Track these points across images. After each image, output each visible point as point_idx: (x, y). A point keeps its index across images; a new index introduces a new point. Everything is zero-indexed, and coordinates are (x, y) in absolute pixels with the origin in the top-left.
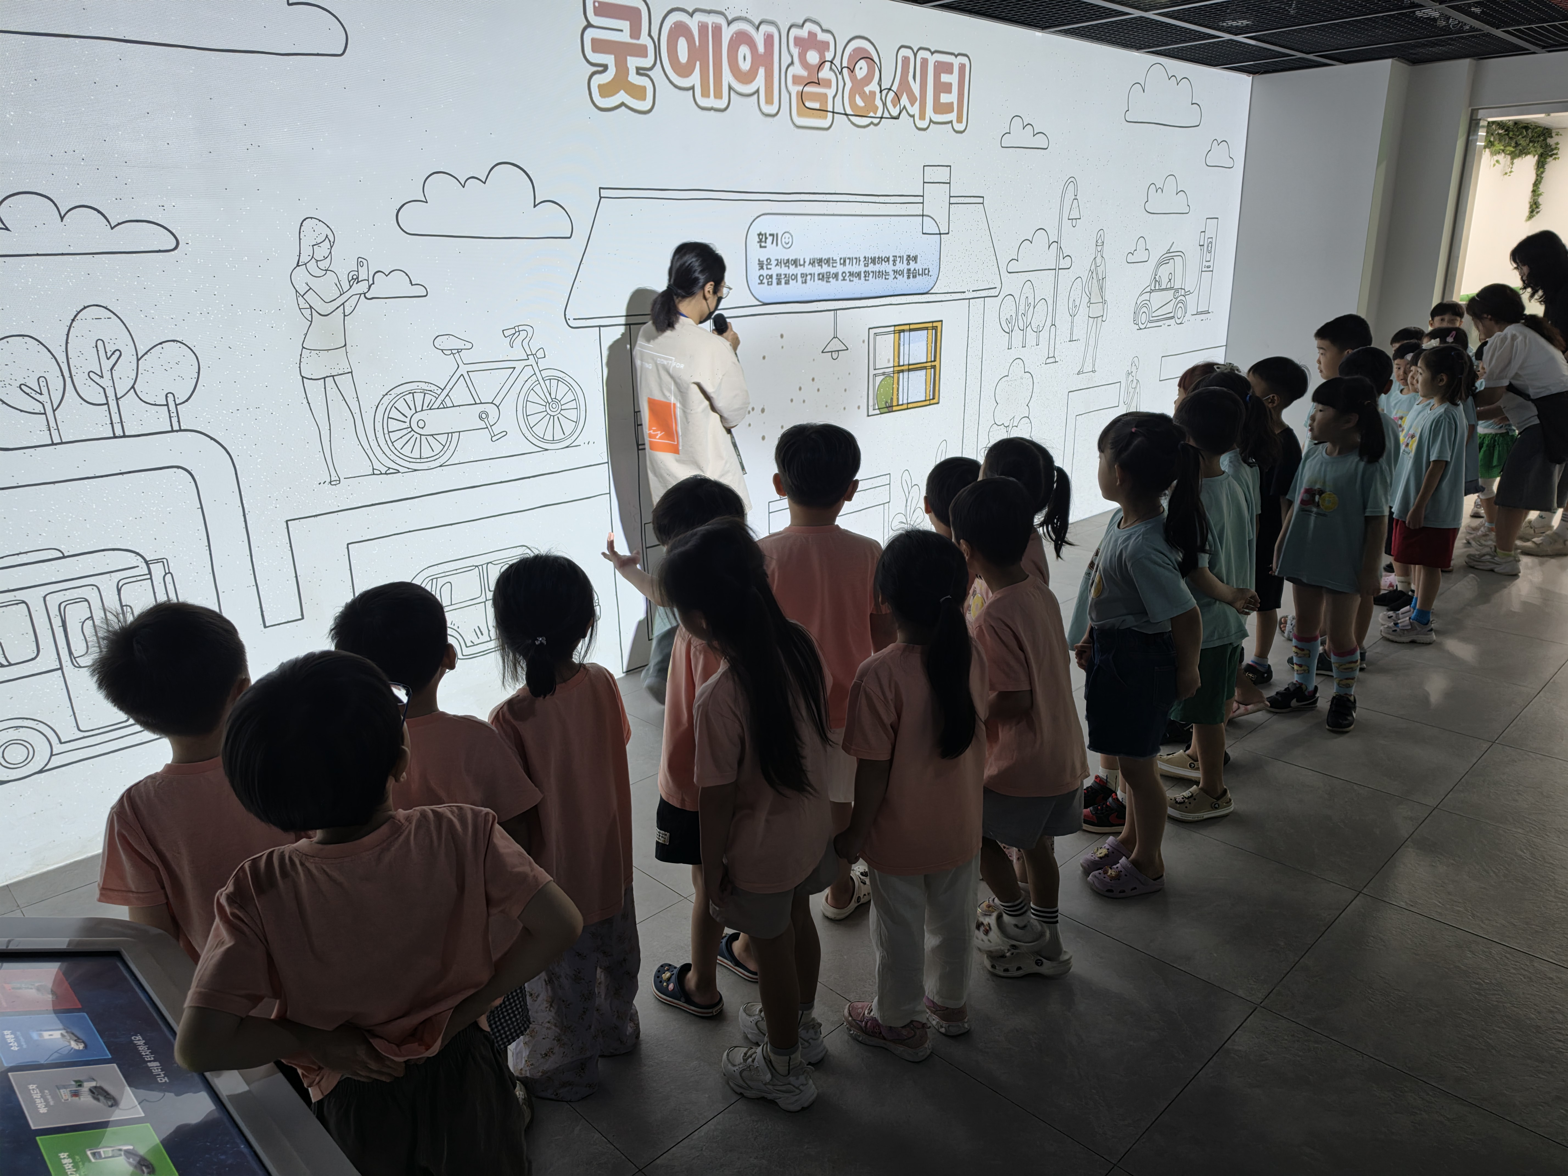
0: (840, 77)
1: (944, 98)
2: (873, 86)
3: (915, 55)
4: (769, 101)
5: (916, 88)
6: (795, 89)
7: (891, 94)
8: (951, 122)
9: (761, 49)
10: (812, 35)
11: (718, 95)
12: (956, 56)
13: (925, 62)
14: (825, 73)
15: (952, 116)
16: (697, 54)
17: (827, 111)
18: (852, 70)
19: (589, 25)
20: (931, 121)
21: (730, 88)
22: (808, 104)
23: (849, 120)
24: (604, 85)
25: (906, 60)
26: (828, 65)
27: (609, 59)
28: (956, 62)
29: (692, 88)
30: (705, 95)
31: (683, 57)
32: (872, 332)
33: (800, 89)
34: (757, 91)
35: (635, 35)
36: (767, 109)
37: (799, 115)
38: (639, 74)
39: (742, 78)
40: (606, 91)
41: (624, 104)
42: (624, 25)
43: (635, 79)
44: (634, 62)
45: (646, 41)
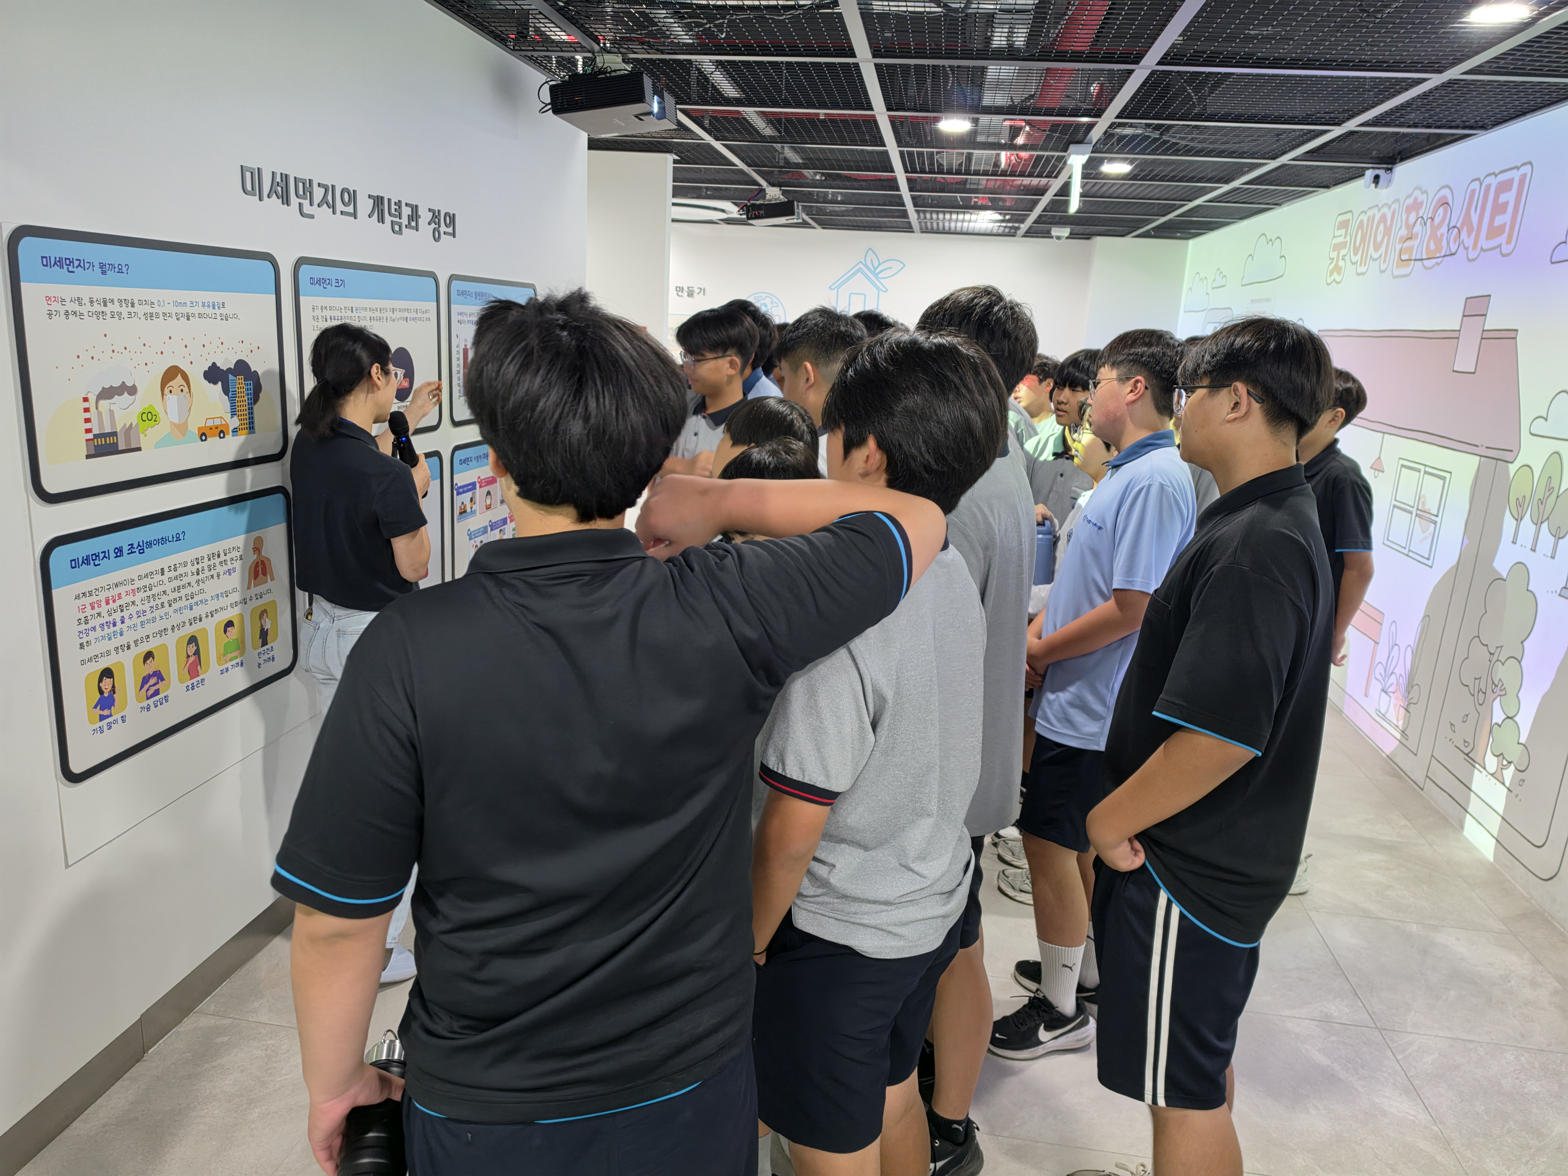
0: (1424, 228)
1: (1499, 220)
2: (1444, 229)
3: (1481, 184)
4: (1384, 262)
5: (1475, 218)
6: (1398, 247)
7: (1456, 230)
8: (1500, 246)
9: (1389, 223)
10: (1416, 199)
11: (1365, 264)
12: (1518, 168)
13: (1488, 187)
14: (1418, 228)
15: (1502, 239)
16: (1363, 240)
17: (1411, 260)
18: (1432, 219)
19: (1334, 237)
20: (1482, 249)
21: (1371, 257)
22: (1403, 257)
23: (1423, 264)
24: (1331, 270)
25: (1473, 191)
26: (1420, 220)
27: (1334, 255)
28: (1516, 175)
29: (1357, 262)
30: (1361, 265)
31: (1358, 244)
32: (1402, 462)
33: (1401, 245)
34: (1381, 256)
35: (1345, 237)
36: (1383, 267)
37: (1397, 267)
38: (1343, 259)
39: (1377, 248)
40: (1332, 273)
41: (1334, 280)
42: (1343, 232)
43: (1341, 263)
44: (1343, 252)
45: (1348, 238)
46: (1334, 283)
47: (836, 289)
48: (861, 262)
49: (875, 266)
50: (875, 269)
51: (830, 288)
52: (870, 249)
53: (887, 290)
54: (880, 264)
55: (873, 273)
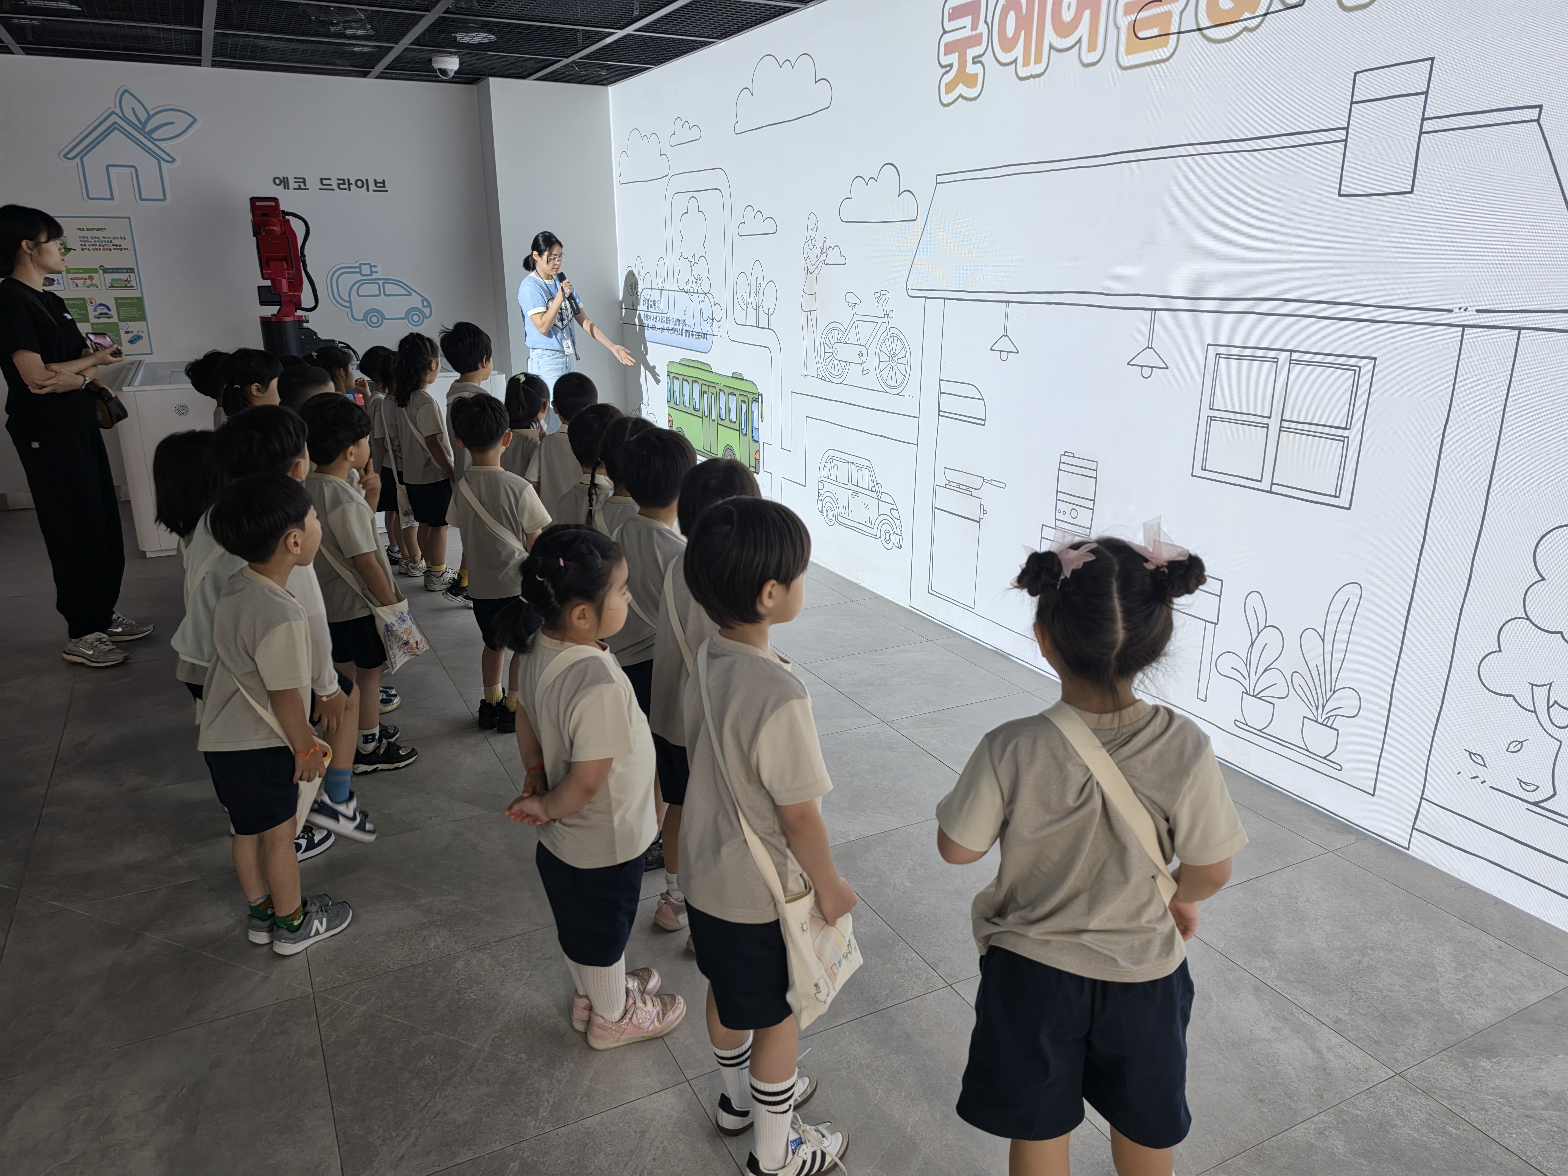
4: (1092, 48)
6: (1124, 22)
11: (1038, 61)
16: (1023, 23)
17: (1169, 34)
19: (945, 33)
21: (1051, 47)
22: (1141, 35)
23: (1204, 35)
24: (949, 82)
27: (953, 58)
29: (1015, 61)
30: (1026, 63)
31: (1010, 32)
32: (1213, 351)
33: (1133, 17)
34: (1079, 41)
35: (974, 26)
36: (1088, 58)
37: (1129, 52)
38: (974, 63)
39: (1064, 29)
40: (950, 87)
41: (961, 96)
42: (967, 21)
43: (971, 69)
44: (971, 53)
45: (982, 28)
46: (960, 99)
47: (78, 160)
48: (114, 112)
49: (143, 120)
50: (144, 125)
51: (65, 156)
52: (126, 91)
53: (174, 160)
54: (150, 117)
55: (141, 131)
